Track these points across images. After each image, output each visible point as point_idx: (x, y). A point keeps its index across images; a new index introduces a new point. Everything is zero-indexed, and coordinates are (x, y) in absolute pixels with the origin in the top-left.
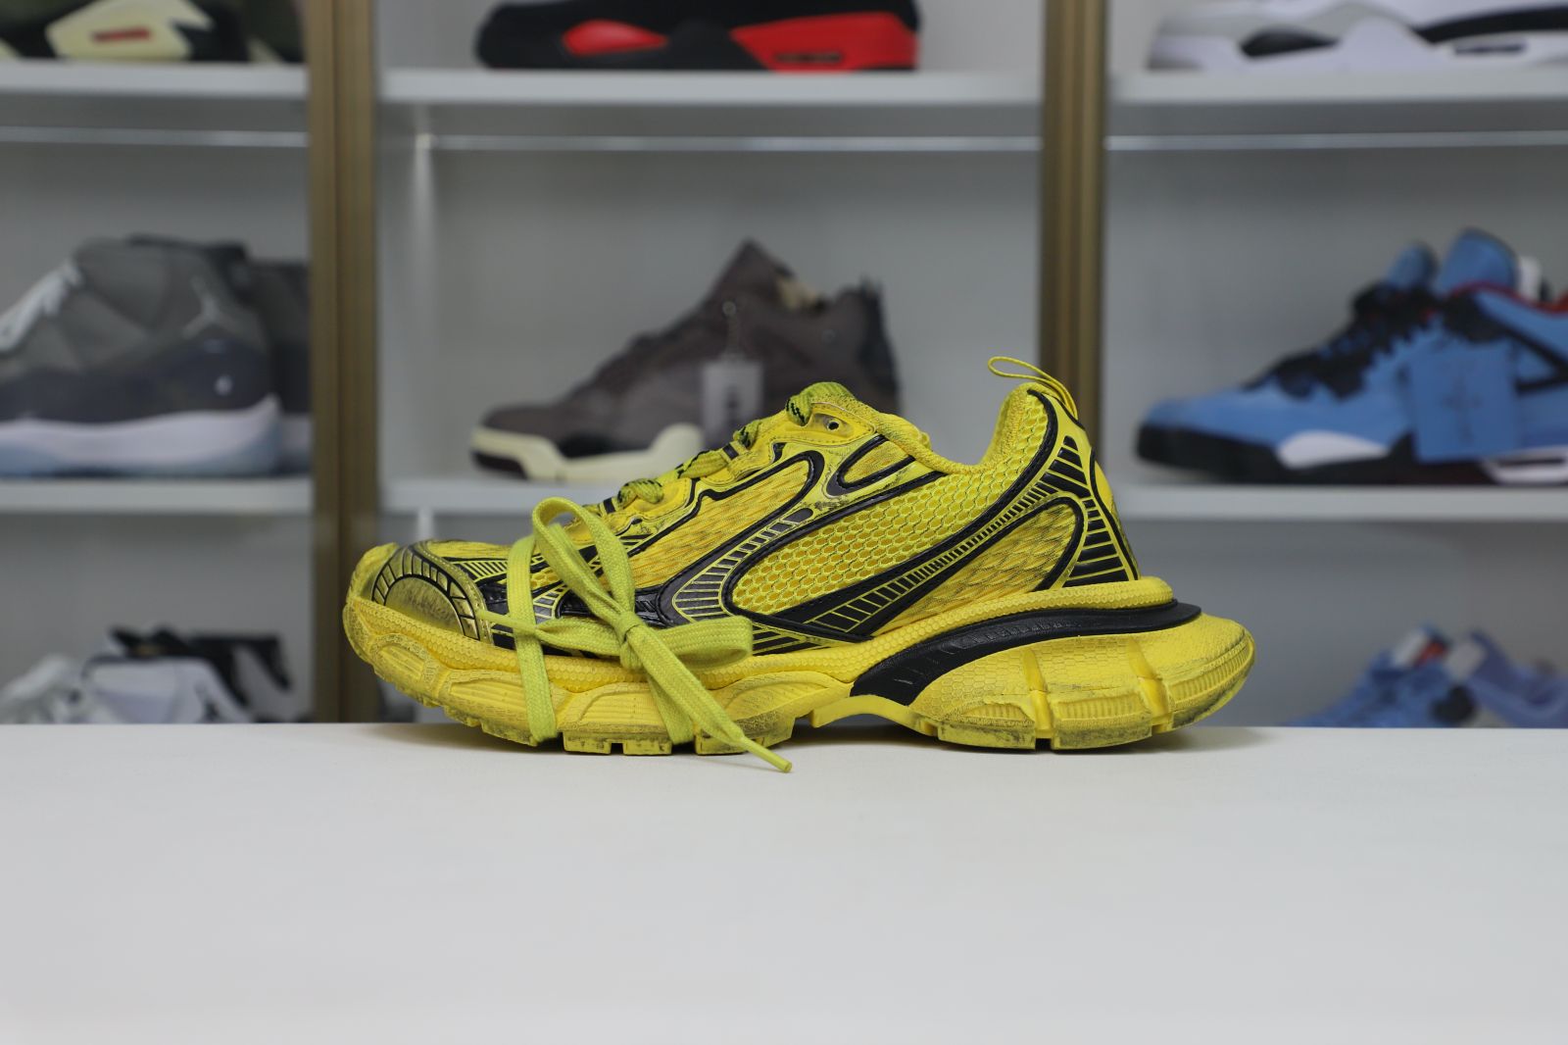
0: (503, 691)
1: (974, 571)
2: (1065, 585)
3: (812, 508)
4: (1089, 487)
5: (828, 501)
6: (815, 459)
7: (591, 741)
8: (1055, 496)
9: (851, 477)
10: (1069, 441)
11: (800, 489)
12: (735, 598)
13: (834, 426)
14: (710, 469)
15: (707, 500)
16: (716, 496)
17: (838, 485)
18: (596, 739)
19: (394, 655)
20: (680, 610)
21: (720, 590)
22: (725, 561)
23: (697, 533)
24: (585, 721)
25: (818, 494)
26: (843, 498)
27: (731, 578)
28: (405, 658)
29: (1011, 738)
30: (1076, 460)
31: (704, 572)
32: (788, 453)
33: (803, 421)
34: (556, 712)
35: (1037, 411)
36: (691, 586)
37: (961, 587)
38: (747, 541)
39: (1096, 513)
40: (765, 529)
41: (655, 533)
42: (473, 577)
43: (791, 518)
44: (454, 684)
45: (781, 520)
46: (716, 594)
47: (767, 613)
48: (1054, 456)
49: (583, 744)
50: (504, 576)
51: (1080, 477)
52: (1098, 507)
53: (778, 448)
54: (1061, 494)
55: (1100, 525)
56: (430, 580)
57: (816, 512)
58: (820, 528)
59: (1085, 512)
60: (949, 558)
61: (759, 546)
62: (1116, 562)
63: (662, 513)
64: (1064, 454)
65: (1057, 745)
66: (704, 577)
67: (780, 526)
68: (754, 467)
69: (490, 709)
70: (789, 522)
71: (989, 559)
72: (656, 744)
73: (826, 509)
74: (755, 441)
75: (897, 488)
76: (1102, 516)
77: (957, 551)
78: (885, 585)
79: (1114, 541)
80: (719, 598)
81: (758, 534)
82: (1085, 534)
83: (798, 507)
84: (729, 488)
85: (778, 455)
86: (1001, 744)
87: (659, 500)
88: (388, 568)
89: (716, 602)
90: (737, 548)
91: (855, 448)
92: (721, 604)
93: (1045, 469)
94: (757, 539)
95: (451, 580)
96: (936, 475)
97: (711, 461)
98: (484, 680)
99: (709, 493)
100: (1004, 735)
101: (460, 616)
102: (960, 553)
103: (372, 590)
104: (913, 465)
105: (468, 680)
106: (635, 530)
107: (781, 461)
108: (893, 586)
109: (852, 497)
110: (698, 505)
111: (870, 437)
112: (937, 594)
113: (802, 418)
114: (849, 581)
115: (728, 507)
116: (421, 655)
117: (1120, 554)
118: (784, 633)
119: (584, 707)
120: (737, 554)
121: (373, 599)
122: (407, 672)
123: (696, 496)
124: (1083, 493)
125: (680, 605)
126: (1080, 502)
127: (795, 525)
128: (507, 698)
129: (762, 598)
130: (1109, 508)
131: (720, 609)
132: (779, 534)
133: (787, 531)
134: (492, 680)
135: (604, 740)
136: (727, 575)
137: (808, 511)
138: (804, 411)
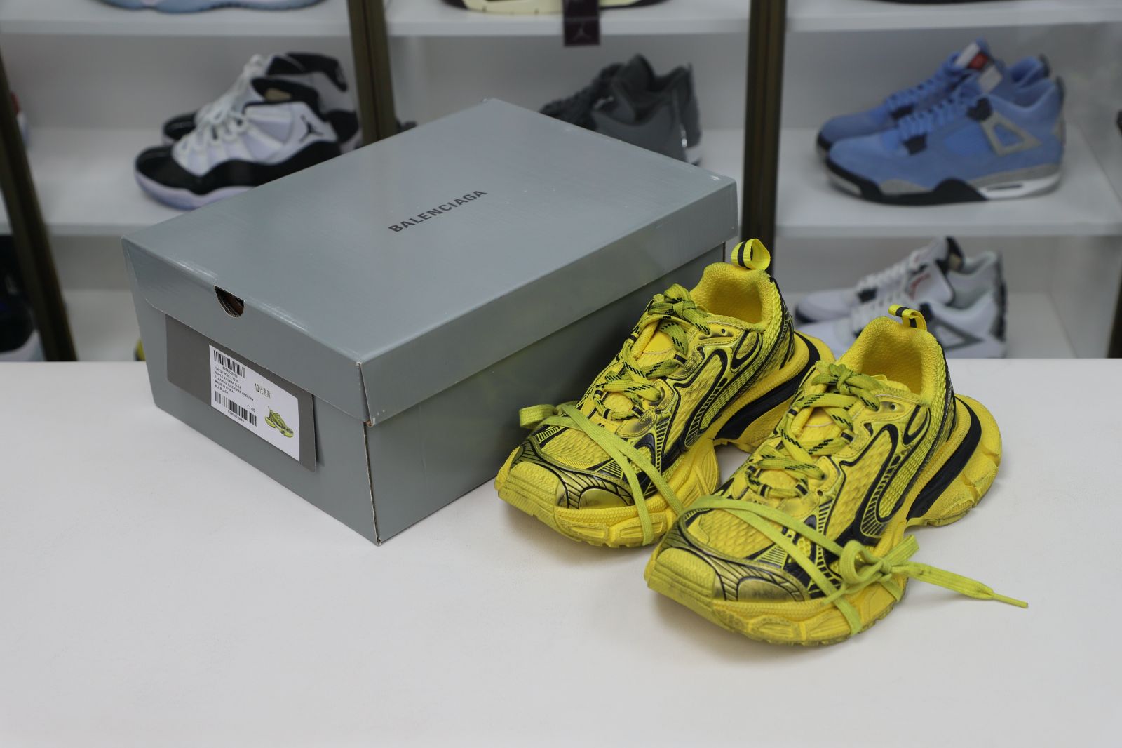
0: (834, 622)
3: (900, 455)
5: (905, 449)
6: (890, 428)
9: (910, 433)
11: (890, 446)
12: (880, 514)
13: (893, 407)
14: (837, 449)
15: (846, 468)
16: (851, 464)
17: (907, 439)
19: (771, 629)
20: (865, 534)
21: (876, 515)
22: (873, 499)
23: (854, 490)
25: (900, 446)
26: (911, 444)
28: (779, 628)
31: (867, 509)
32: (876, 429)
33: (877, 409)
36: (865, 519)
38: (879, 485)
40: (884, 475)
41: (834, 497)
43: (892, 465)
44: (811, 630)
45: (889, 467)
46: (874, 517)
50: (789, 556)
57: (902, 457)
58: (904, 463)
61: (885, 485)
63: (830, 485)
66: (868, 512)
67: (890, 471)
70: (893, 467)
73: (905, 453)
80: (876, 518)
81: (882, 479)
83: (894, 457)
84: (855, 457)
85: (871, 431)
87: (824, 477)
89: (875, 521)
90: (876, 490)
91: (909, 416)
92: (877, 521)
94: (883, 482)
98: (824, 621)
99: (842, 463)
101: (791, 593)
106: (823, 500)
107: (875, 434)
109: (915, 442)
110: (844, 473)
111: (913, 407)
113: (876, 407)
115: (861, 469)
116: (787, 624)
120: (877, 493)
122: (784, 636)
123: (839, 467)
125: (864, 531)
127: (895, 467)
128: (837, 625)
131: (877, 524)
132: (890, 475)
133: (893, 471)
134: (828, 620)
136: (876, 506)
137: (898, 458)
138: (876, 404)
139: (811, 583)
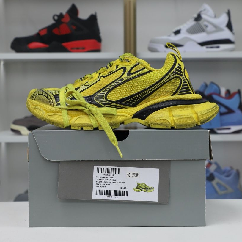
0: (58, 117)
1: (158, 92)
2: (178, 95)
3: (124, 78)
4: (183, 74)
5: (127, 77)
6: (125, 68)
7: (76, 127)
8: (176, 76)
9: (132, 72)
10: (179, 64)
11: (121, 75)
12: (107, 98)
13: (129, 61)
14: (103, 71)
15: (102, 78)
16: (104, 77)
17: (129, 74)
18: (78, 127)
19: (36, 110)
20: (96, 100)
21: (104, 96)
22: (105, 90)
24: (75, 123)
25: (125, 76)
26: (130, 76)
27: (107, 93)
28: (38, 111)
29: (166, 126)
30: (181, 68)
31: (101, 92)
32: (119, 67)
33: (122, 61)
34: (69, 121)
35: (172, 58)
36: (98, 95)
37: (155, 95)
38: (110, 86)
39: (185, 80)
40: (114, 83)
41: (91, 84)
42: (53, 94)
43: (119, 81)
44: (48, 116)
45: (117, 81)
46: (103, 97)
47: (114, 101)
48: (176, 67)
49: (75, 128)
50: (59, 94)
51: (182, 72)
52: (185, 78)
53: (117, 66)
54: (177, 75)
55: (186, 82)
56: (44, 95)
57: (125, 79)
58: (125, 83)
59: (182, 79)
60: (153, 89)
61: (112, 86)
62: (189, 90)
63: (92, 81)
64: (178, 67)
65: (175, 128)
66: (101, 93)
67: (117, 82)
68: (112, 70)
69: (56, 121)
71: (161, 89)
72: (90, 128)
73: (127, 79)
74: (112, 65)
75: (142, 74)
76: (186, 80)
77: (154, 87)
78: (139, 95)
79: (189, 86)
80: (104, 98)
81: (112, 84)
82: (182, 84)
83: (121, 78)
84: (106, 75)
85: (117, 68)
86: (163, 128)
87: (92, 78)
88: (35, 93)
89: (103, 98)
90: (108, 87)
91: (133, 66)
92: (104, 99)
93: (174, 70)
94: (112, 85)
95: (48, 95)
96: (150, 71)
97: (103, 70)
98: (55, 115)
99: (102, 76)
100: (164, 126)
101: (50, 102)
102: (155, 88)
103: (32, 97)
104: (145, 69)
105: (51, 115)
106: (87, 84)
107: (118, 69)
108: (141, 95)
109: (132, 76)
110: (100, 79)
111: (136, 63)
112: (151, 97)
113: (122, 60)
114: (132, 94)
115: (106, 79)
116: (41, 110)
117: (190, 88)
118: (118, 105)
119: (75, 120)
120: (108, 88)
121: (32, 99)
122: (39, 114)
123: (100, 77)
124: (182, 75)
126: (181, 77)
127: (120, 82)
128: (60, 119)
129: (113, 98)
130: (188, 79)
131: (104, 100)
132: (117, 84)
133: (118, 83)
134: (56, 115)
135: (79, 127)
136: (106, 93)
137: (123, 79)
138: (122, 59)
139: (59, 102)
